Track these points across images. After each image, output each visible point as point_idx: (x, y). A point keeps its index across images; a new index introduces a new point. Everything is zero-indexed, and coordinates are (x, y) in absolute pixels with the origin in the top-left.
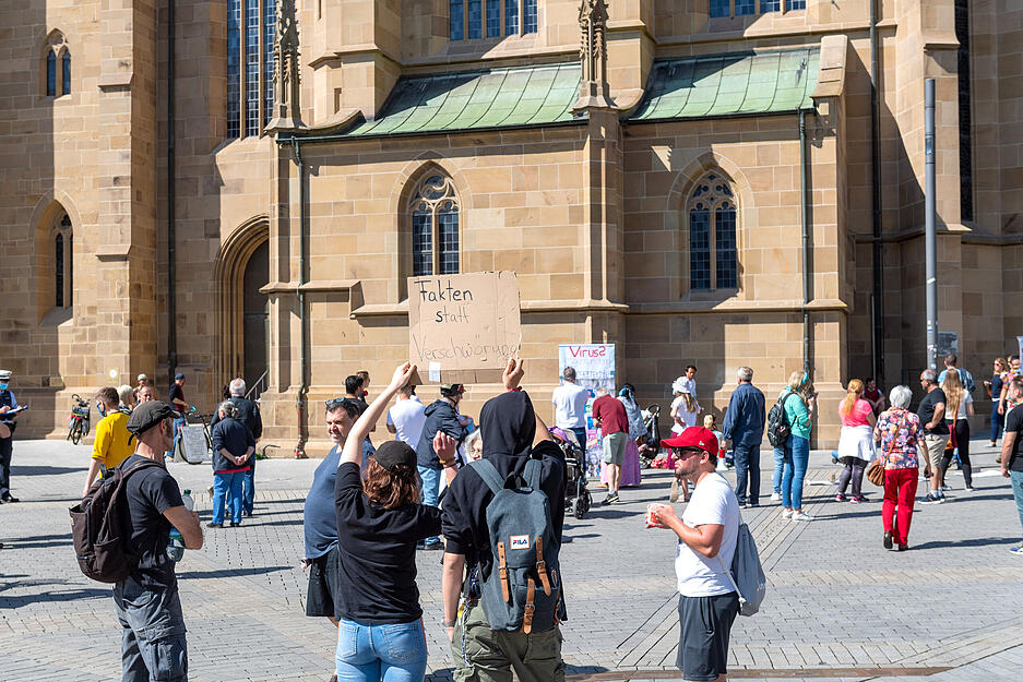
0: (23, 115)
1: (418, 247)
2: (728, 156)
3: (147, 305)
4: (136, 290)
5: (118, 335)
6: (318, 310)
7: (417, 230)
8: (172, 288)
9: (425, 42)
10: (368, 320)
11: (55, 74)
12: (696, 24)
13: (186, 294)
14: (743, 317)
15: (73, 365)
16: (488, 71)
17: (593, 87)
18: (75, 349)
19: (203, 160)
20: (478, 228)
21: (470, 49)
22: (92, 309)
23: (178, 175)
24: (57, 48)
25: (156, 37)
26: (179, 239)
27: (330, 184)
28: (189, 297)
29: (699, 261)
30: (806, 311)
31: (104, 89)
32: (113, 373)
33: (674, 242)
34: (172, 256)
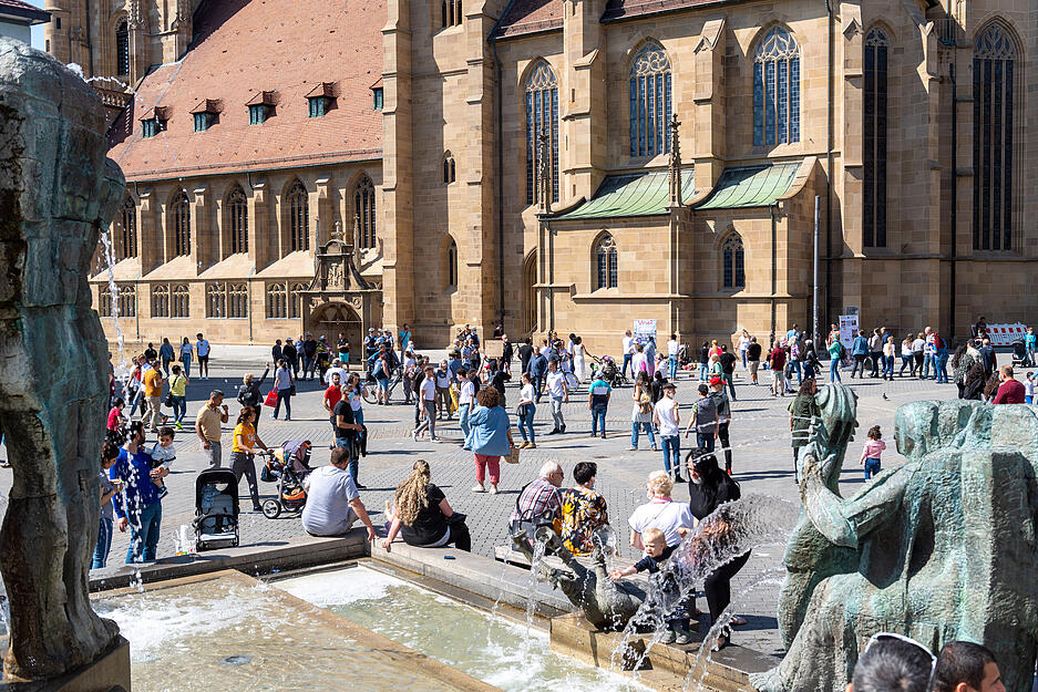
0: (434, 192)
1: (600, 268)
2: (741, 226)
3: (491, 286)
4: (485, 280)
5: (476, 301)
6: (557, 295)
7: (600, 260)
8: (502, 278)
9: (618, 158)
10: (578, 301)
11: (448, 173)
12: (745, 151)
13: (508, 281)
14: (745, 301)
15: (458, 314)
16: (647, 173)
17: (674, 197)
18: (459, 306)
19: (516, 216)
20: (626, 261)
21: (639, 162)
22: (466, 287)
23: (504, 223)
24: (449, 159)
25: (493, 156)
26: (505, 254)
27: (563, 239)
28: (510, 282)
29: (728, 273)
30: (773, 298)
31: (469, 184)
32: (475, 319)
33: (715, 265)
34: (502, 263)
